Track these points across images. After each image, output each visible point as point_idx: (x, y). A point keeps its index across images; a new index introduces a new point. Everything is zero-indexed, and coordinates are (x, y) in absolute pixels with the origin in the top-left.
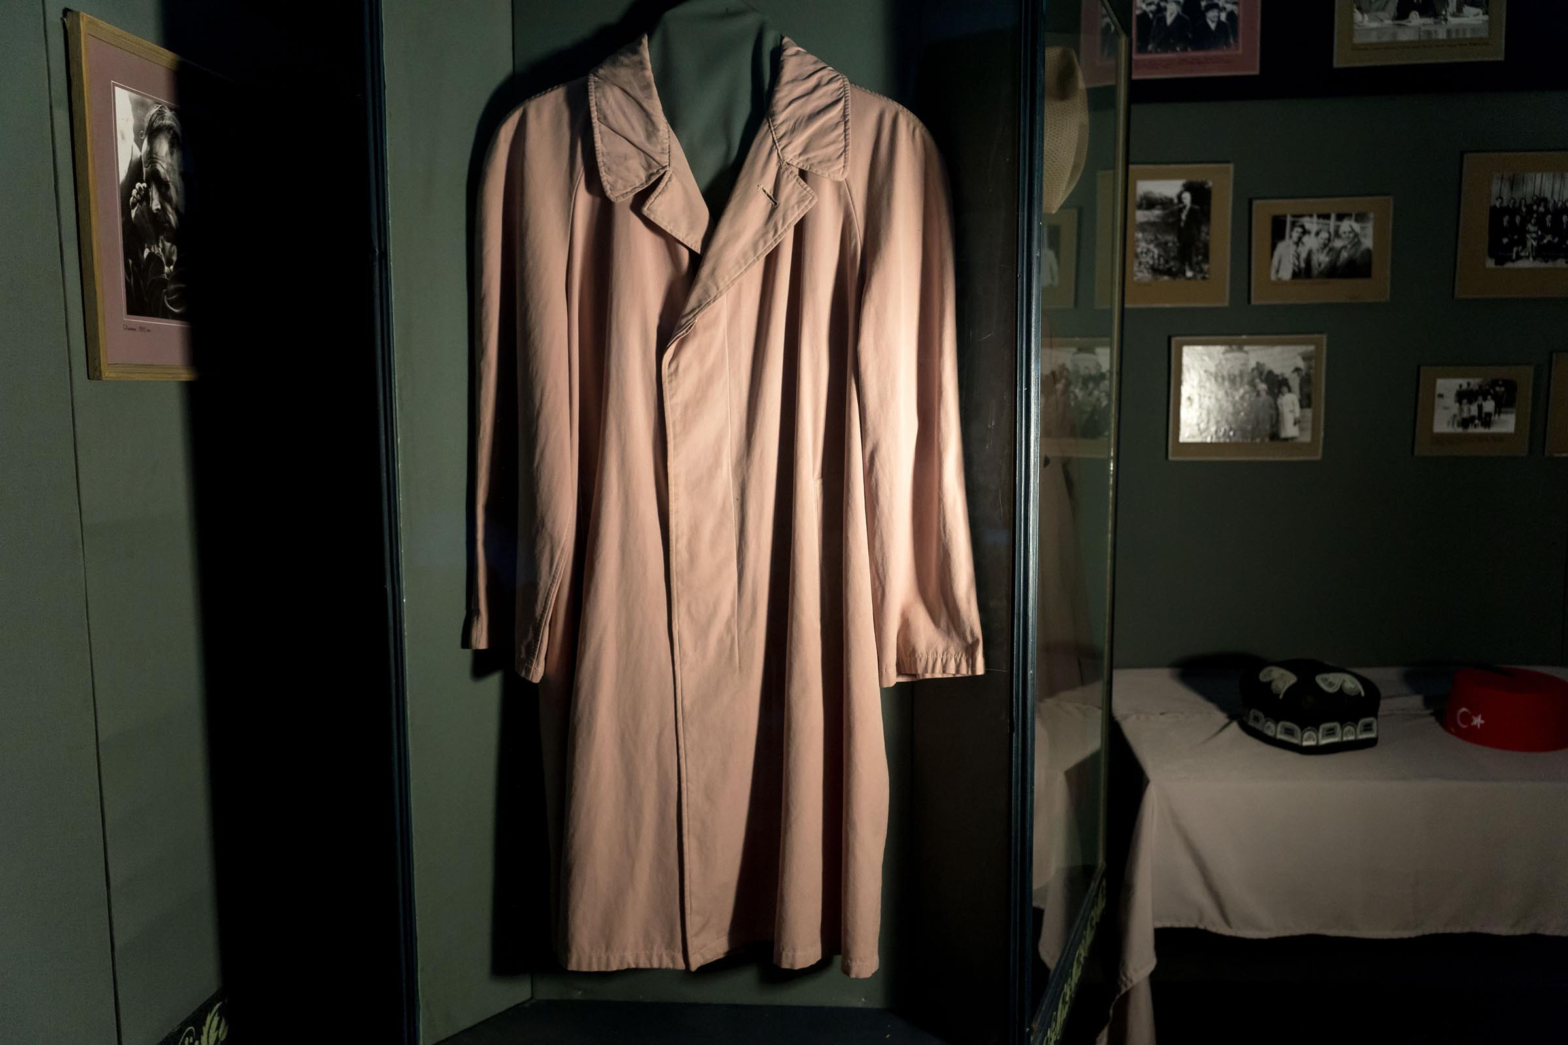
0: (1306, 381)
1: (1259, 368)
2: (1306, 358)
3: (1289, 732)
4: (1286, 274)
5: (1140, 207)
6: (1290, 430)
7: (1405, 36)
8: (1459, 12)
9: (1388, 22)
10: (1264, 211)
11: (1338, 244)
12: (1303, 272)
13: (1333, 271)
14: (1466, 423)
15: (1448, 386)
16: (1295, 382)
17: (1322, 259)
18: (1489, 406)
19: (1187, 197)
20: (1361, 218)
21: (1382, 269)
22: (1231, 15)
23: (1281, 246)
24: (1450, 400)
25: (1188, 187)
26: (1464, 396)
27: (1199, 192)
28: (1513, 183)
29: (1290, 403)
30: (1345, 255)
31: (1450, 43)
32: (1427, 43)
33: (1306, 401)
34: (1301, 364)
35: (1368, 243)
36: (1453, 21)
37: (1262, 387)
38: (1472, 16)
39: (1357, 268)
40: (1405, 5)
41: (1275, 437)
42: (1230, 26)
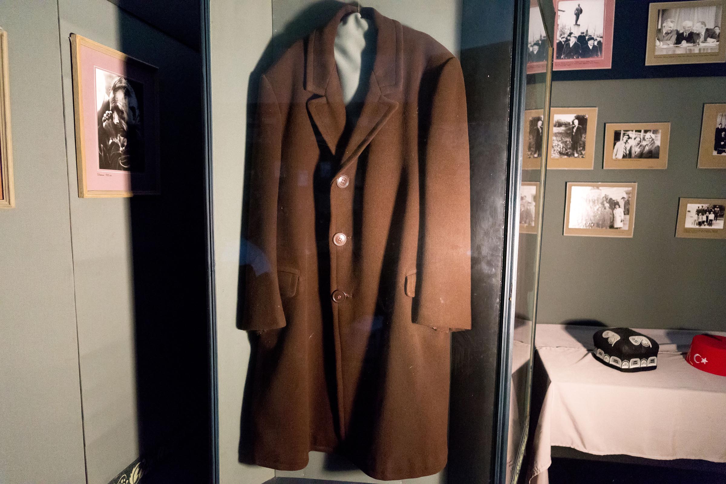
0: (627, 203)
1: (606, 197)
2: (628, 193)
3: (616, 361)
4: (620, 156)
5: (555, 126)
6: (618, 224)
7: (680, 52)
8: (705, 40)
9: (672, 45)
10: (611, 129)
11: (644, 143)
12: (628, 155)
13: (641, 155)
14: (700, 224)
15: (693, 207)
16: (622, 203)
17: (636, 150)
18: (712, 216)
19: (576, 122)
20: (655, 132)
22: (600, 43)
23: (618, 144)
24: (693, 214)
25: (577, 118)
26: (700, 212)
27: (582, 120)
29: (619, 212)
30: (647, 148)
31: (700, 55)
32: (690, 55)
33: (627, 212)
34: (625, 196)
35: (658, 143)
36: (702, 45)
37: (607, 205)
38: (712, 43)
39: (652, 154)
40: (680, 38)
41: (612, 227)
42: (599, 47)
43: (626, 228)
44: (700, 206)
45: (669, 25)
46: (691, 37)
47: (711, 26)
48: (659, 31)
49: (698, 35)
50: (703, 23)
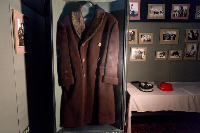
0: (144, 52)
1: (140, 51)
2: (144, 50)
4: (142, 41)
6: (143, 57)
7: (155, 16)
8: (160, 14)
9: (153, 15)
10: (140, 34)
11: (148, 38)
12: (144, 41)
13: (147, 41)
14: (160, 57)
15: (159, 53)
16: (143, 52)
17: (146, 39)
18: (163, 55)
19: (132, 33)
20: (150, 35)
21: (152, 41)
23: (142, 38)
24: (159, 54)
26: (160, 54)
28: (165, 32)
29: (143, 55)
30: (148, 39)
31: (159, 17)
32: (157, 17)
33: (144, 54)
35: (151, 38)
36: (160, 15)
37: (140, 53)
38: (162, 14)
39: (150, 40)
40: (155, 13)
41: (141, 58)
42: (137, 14)
43: (144, 58)
44: (160, 53)
45: (153, 10)
46: (157, 13)
47: (161, 10)
48: (150, 11)
49: (159, 12)
50: (160, 10)
